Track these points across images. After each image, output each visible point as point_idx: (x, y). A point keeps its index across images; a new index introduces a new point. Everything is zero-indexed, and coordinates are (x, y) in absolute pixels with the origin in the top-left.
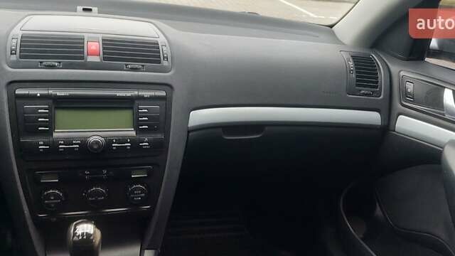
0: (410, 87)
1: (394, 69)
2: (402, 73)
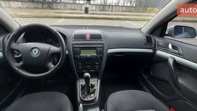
0: (160, 44)
1: (156, 39)
2: (158, 40)
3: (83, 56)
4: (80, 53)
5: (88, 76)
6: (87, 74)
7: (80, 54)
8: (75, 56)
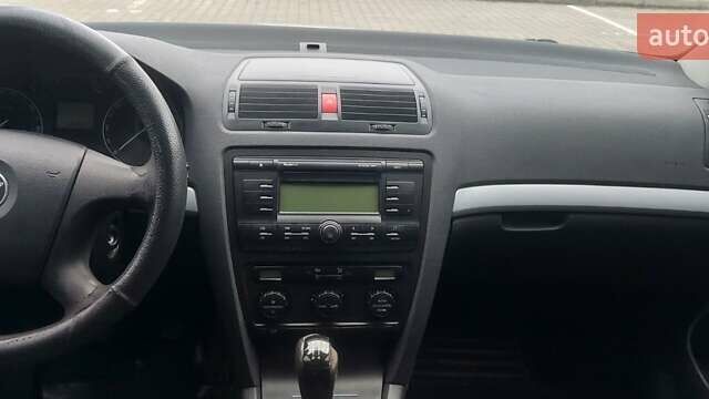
3: (296, 227)
4: (275, 206)
5: (323, 355)
6: (319, 346)
7: (272, 215)
8: (240, 223)
